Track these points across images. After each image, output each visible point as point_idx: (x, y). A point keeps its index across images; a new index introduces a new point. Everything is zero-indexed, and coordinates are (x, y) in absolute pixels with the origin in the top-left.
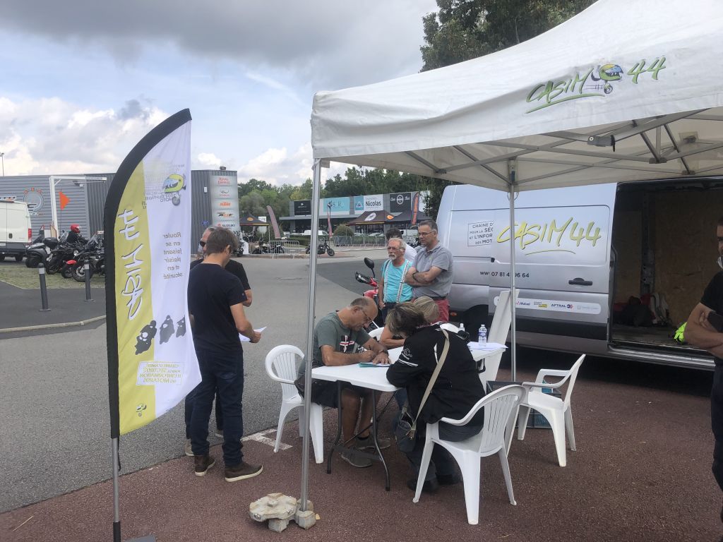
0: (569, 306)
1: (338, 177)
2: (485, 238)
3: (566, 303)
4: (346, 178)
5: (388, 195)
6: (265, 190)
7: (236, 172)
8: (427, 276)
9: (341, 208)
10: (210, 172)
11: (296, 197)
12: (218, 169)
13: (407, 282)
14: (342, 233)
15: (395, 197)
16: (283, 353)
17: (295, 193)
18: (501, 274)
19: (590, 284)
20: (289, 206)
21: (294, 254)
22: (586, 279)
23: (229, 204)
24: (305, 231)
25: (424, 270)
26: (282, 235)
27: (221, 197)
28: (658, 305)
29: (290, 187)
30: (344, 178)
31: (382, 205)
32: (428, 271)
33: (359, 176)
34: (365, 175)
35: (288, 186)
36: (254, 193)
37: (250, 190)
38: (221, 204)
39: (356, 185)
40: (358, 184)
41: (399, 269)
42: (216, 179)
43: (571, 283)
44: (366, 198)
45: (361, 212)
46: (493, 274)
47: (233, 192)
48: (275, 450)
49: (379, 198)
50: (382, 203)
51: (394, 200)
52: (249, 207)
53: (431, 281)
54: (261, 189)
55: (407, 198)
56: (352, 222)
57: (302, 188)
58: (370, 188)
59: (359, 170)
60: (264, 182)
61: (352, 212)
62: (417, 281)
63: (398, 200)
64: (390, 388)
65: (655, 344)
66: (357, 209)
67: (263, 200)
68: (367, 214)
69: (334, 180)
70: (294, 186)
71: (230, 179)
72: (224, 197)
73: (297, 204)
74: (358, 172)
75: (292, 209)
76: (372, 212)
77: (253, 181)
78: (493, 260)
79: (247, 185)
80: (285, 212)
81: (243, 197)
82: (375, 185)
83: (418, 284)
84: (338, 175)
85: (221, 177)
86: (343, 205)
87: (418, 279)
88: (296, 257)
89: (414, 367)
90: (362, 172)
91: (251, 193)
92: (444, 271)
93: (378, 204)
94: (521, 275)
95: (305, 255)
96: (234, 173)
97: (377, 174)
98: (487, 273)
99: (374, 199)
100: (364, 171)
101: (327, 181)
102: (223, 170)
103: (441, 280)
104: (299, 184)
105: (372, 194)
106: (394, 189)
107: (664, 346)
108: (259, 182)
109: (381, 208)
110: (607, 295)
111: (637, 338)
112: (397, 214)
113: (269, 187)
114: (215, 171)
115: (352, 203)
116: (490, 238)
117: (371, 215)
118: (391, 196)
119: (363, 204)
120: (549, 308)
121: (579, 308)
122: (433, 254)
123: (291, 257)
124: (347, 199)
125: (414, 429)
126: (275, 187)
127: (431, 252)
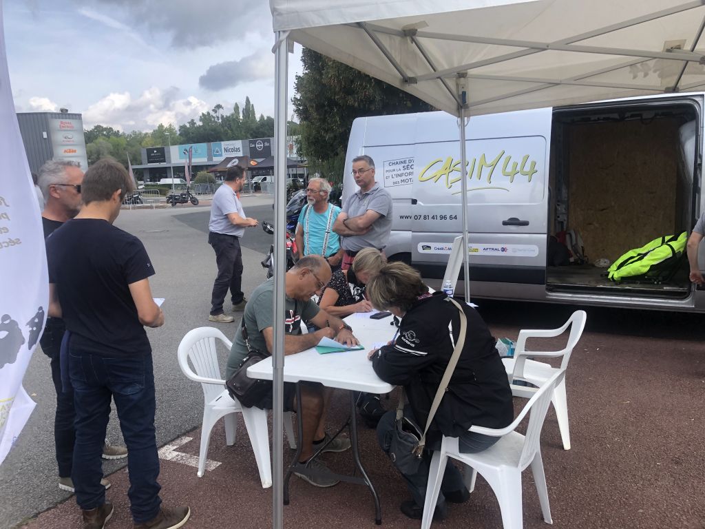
0: (503, 250)
1: (192, 122)
2: (404, 178)
3: (499, 246)
4: (201, 124)
5: (247, 141)
6: (113, 137)
7: (80, 115)
8: (361, 222)
9: (200, 155)
10: (49, 115)
11: (148, 144)
12: (59, 112)
13: (336, 230)
14: (203, 181)
15: (254, 143)
16: (198, 339)
17: (147, 140)
18: (425, 218)
19: (526, 223)
20: (140, 154)
21: (154, 205)
22: (521, 219)
23: (75, 151)
24: (161, 180)
25: (359, 214)
26: (138, 185)
27: (64, 143)
28: (574, 242)
29: (140, 133)
30: (199, 123)
31: (241, 151)
32: (363, 215)
33: (214, 121)
34: (220, 121)
35: (137, 133)
36: (101, 140)
37: (96, 137)
38: (65, 151)
39: (212, 130)
40: (214, 130)
41: (323, 216)
42: (56, 123)
43: (505, 223)
44: (224, 144)
45: (222, 159)
46: (416, 217)
47: (79, 138)
48: (200, 474)
49: (238, 144)
50: (241, 149)
51: (253, 146)
52: (96, 155)
53: (367, 228)
54: (108, 136)
55: (266, 144)
56: (214, 169)
57: (152, 134)
58: (227, 134)
59: (214, 115)
60: (110, 128)
61: (210, 159)
62: (349, 228)
63: (257, 145)
64: (384, 388)
65: (593, 285)
66: (216, 156)
67: (112, 148)
68: (228, 160)
69: (188, 126)
70: (144, 132)
71: (74, 123)
72: (68, 143)
73: (149, 151)
74: (214, 117)
75: (144, 157)
76: (233, 158)
77: (98, 128)
78: (414, 202)
79: (91, 132)
80: (136, 160)
81: (89, 145)
82: (232, 130)
83: (350, 232)
84: (193, 120)
85: (64, 121)
86: (199, 151)
87: (350, 226)
88: (157, 207)
89: (422, 355)
90: (218, 117)
91: (97, 141)
92: (382, 216)
93: (238, 150)
94: (448, 217)
95: (166, 204)
96: (78, 116)
97: (234, 120)
98: (407, 217)
99: (232, 144)
100: (220, 116)
101: (181, 127)
102: (64, 113)
103: (377, 229)
104: (150, 131)
105: (229, 139)
106: (251, 135)
107: (601, 286)
108: (106, 129)
109: (240, 154)
110: (546, 236)
111: (572, 280)
112: (260, 160)
113: (117, 134)
114: (55, 114)
115: (209, 149)
116: (409, 177)
117: (233, 161)
118: (250, 142)
119: (221, 150)
120: (481, 253)
121: (514, 251)
122: (369, 196)
123: (151, 207)
124: (204, 145)
125: (422, 443)
126: (124, 134)
127: (367, 194)
